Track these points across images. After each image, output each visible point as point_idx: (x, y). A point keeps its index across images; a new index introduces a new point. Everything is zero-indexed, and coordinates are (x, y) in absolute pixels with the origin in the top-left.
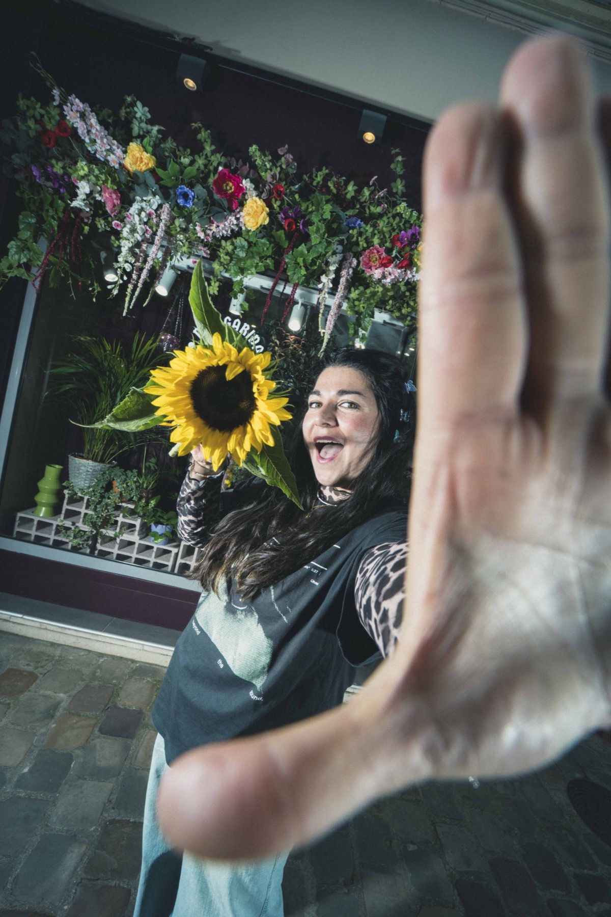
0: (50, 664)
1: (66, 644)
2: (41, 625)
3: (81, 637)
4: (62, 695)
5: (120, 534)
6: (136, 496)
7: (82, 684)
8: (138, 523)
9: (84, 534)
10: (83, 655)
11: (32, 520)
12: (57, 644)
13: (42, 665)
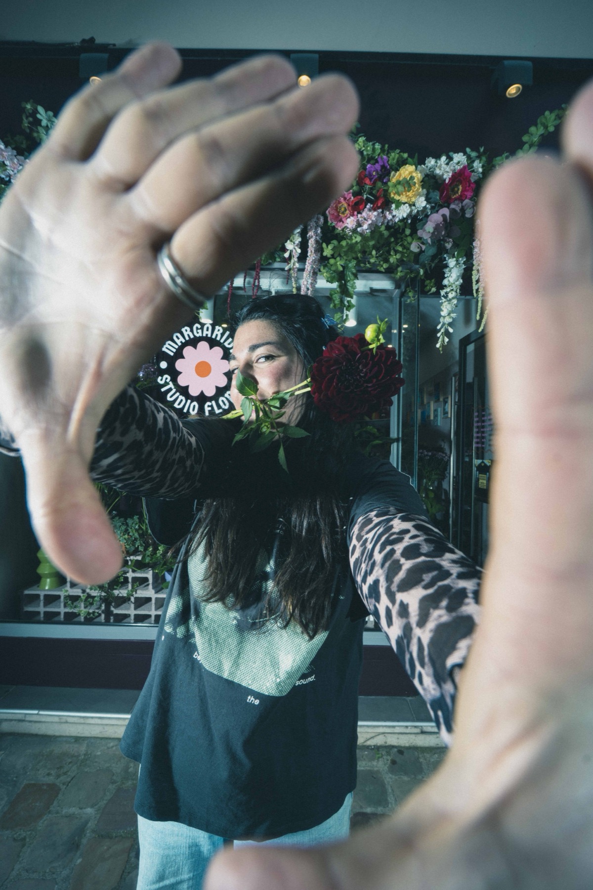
0: (74, 768)
1: (93, 736)
2: (60, 719)
3: (107, 725)
4: (89, 810)
5: (132, 592)
6: (141, 545)
7: (112, 787)
8: (149, 575)
9: (93, 600)
10: (113, 747)
11: (38, 596)
12: (82, 737)
13: (65, 770)
